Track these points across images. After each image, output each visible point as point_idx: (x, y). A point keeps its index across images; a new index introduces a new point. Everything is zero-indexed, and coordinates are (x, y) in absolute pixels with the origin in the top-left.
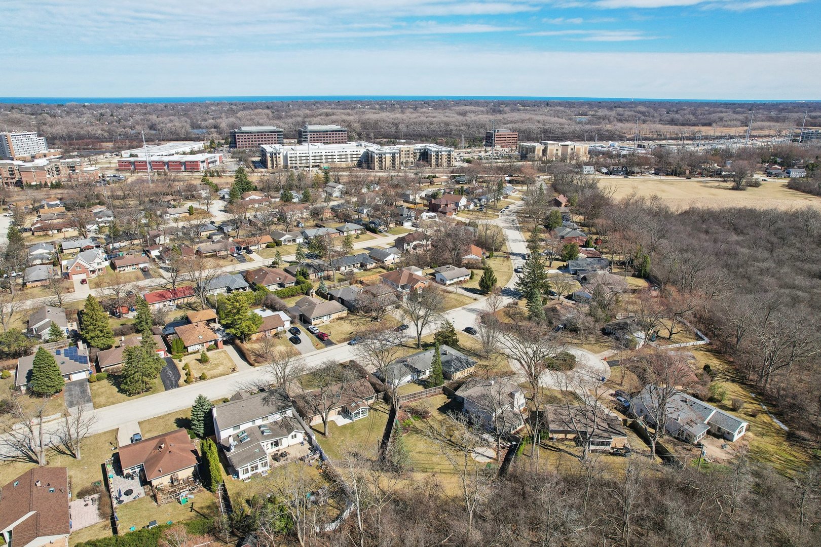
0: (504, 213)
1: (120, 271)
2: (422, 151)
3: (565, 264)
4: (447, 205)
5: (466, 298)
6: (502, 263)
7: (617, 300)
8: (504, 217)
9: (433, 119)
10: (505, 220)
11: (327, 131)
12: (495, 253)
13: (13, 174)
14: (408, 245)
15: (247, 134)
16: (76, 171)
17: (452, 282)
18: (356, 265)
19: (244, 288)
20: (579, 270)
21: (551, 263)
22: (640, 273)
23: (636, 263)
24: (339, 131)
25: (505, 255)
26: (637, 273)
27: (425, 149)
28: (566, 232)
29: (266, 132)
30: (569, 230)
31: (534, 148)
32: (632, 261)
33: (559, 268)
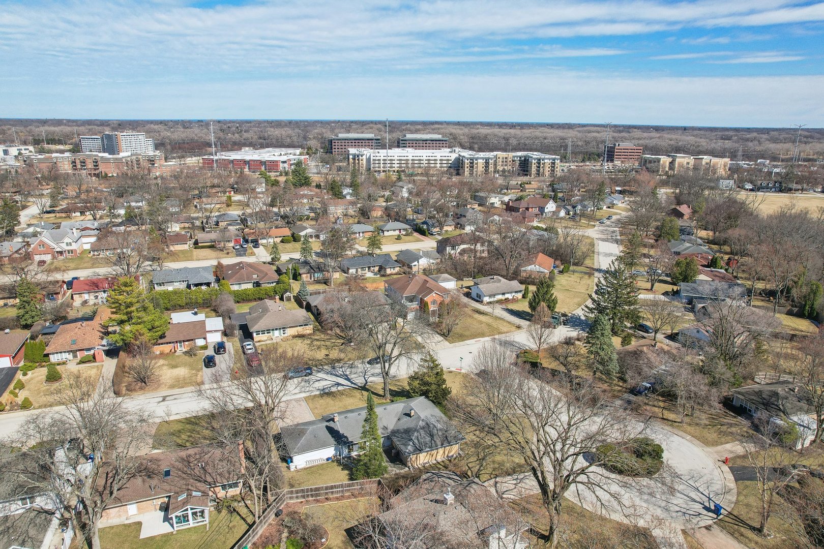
0: (603, 223)
1: (94, 255)
2: (523, 159)
3: (675, 288)
4: (527, 209)
5: (505, 324)
6: (578, 281)
7: (758, 348)
8: (601, 228)
9: (548, 135)
10: (602, 232)
11: (427, 140)
12: (572, 268)
13: (97, 166)
14: (453, 248)
15: (343, 141)
16: (155, 165)
17: (492, 300)
18: (372, 268)
19: (208, 284)
20: (696, 298)
21: (652, 286)
22: (801, 311)
23: (795, 292)
24: (440, 141)
25: (588, 270)
26: (795, 310)
27: (525, 157)
28: (685, 247)
29: (363, 140)
30: (688, 245)
31: (659, 160)
32: (789, 290)
33: (666, 294)
